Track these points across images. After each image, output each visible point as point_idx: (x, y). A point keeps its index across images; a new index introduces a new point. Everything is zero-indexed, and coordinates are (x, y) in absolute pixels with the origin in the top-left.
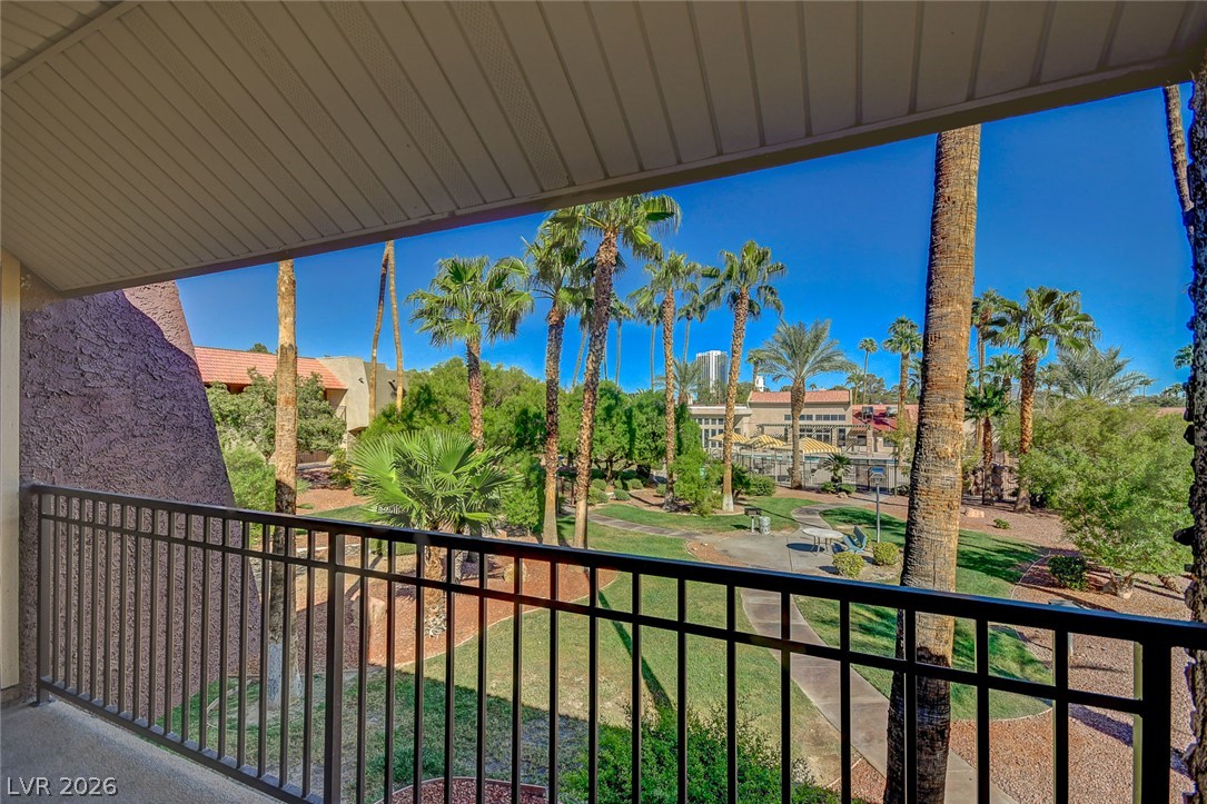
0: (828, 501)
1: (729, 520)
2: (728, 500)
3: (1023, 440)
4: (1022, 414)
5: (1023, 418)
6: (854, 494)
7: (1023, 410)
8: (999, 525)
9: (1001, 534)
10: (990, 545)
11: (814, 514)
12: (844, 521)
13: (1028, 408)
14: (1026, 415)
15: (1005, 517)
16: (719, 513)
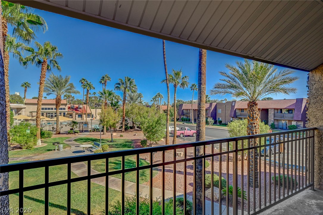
0: (72, 136)
1: (42, 149)
2: (39, 141)
3: (123, 114)
4: (123, 108)
5: (123, 109)
6: (79, 133)
7: (123, 107)
8: (121, 136)
9: (122, 138)
10: (123, 141)
11: (72, 141)
12: (84, 142)
13: (125, 106)
14: (124, 108)
15: (122, 134)
16: (36, 147)
